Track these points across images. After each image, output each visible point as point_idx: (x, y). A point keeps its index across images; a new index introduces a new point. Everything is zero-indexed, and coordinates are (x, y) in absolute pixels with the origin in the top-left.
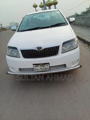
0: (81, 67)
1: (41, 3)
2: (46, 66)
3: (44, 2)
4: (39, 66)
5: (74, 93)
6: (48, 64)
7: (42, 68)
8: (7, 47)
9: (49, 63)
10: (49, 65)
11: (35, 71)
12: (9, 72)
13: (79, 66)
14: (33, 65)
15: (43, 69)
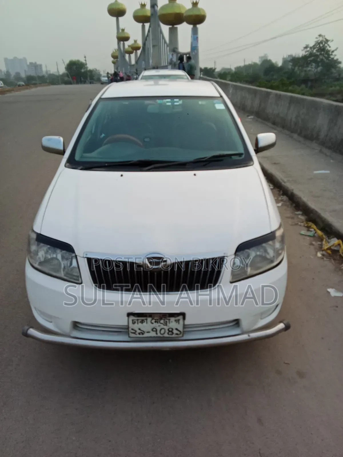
0: (287, 327)
1: (143, 6)
2: (173, 324)
3: (154, 5)
4: (149, 319)
5: (260, 421)
6: (181, 317)
7: (159, 329)
8: (34, 236)
9: (183, 315)
10: (184, 318)
11: (132, 335)
12: (32, 332)
13: (281, 326)
14: (129, 315)
15: (162, 331)
